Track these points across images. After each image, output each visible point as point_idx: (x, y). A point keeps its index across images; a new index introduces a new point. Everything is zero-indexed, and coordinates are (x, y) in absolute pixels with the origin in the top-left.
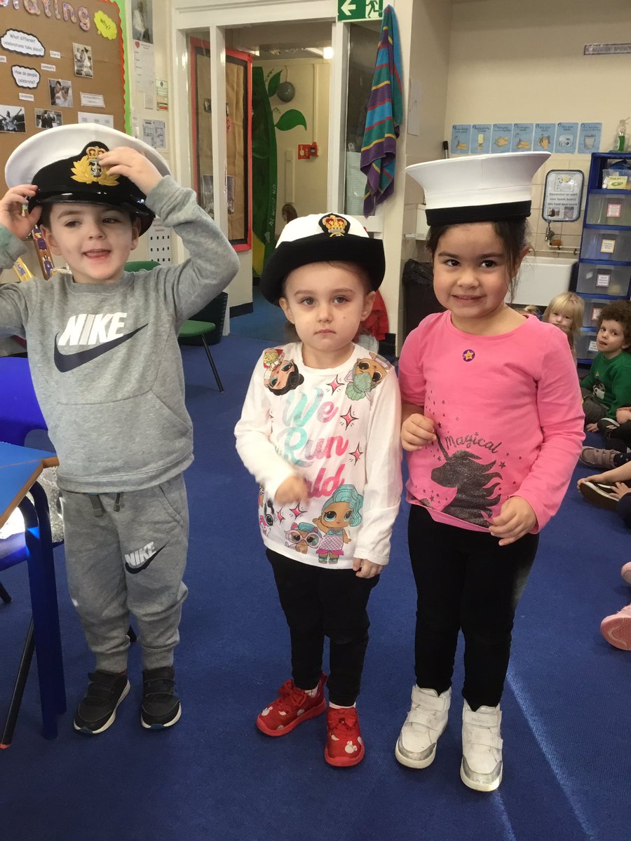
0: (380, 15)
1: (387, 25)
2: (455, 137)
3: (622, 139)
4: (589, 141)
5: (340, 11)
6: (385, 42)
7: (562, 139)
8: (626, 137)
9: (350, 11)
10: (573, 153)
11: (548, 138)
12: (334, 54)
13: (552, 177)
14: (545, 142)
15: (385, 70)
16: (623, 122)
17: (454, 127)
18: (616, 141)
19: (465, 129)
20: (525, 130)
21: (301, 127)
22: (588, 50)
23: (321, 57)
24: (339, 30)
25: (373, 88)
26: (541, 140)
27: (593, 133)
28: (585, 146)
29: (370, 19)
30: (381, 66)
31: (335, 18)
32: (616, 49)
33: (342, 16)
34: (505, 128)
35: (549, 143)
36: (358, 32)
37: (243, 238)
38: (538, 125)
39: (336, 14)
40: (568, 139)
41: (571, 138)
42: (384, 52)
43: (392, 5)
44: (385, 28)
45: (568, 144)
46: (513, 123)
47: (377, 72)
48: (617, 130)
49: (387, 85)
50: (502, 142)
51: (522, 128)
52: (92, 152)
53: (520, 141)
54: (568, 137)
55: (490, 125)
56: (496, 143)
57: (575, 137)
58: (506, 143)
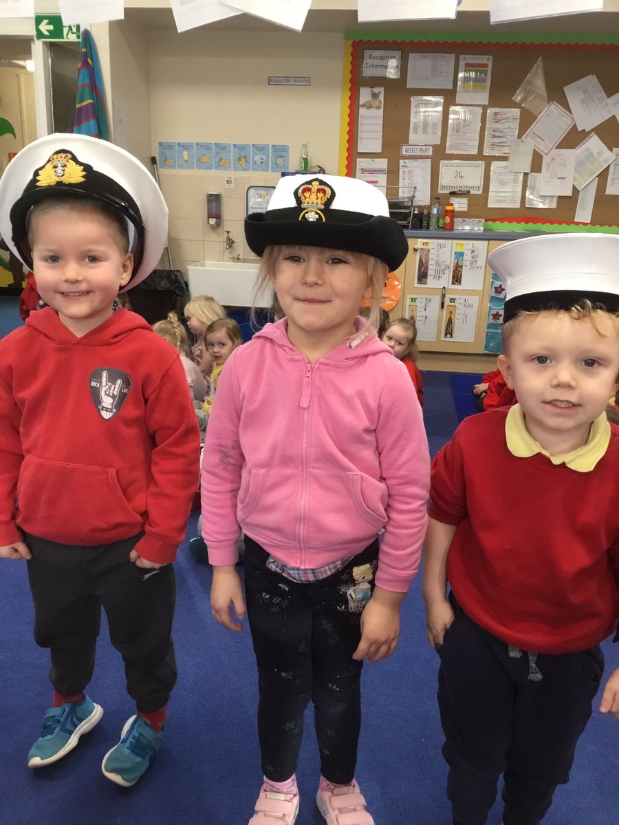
0: (78, 37)
1: (85, 47)
2: (162, 154)
3: (306, 160)
4: (280, 161)
5: (38, 31)
6: (85, 63)
7: (257, 158)
8: (309, 158)
9: (48, 31)
10: (266, 170)
11: (245, 157)
12: (36, 66)
13: (252, 191)
14: (243, 160)
15: (87, 89)
16: (305, 146)
17: (160, 144)
18: (301, 163)
19: (170, 146)
20: (224, 149)
21: (9, 136)
22: (271, 80)
23: (24, 68)
24: (38, 47)
25: (78, 106)
26: (239, 159)
27: (283, 154)
28: (277, 164)
29: (68, 40)
30: (83, 86)
31: (33, 36)
32: (294, 81)
33: (40, 35)
34: (207, 147)
35: (246, 161)
36: (57, 50)
38: (235, 145)
39: (33, 33)
40: (262, 159)
41: (264, 157)
42: (85, 72)
43: (89, 29)
44: (84, 50)
45: (262, 163)
46: (213, 142)
47: (79, 91)
48: (301, 152)
49: (91, 103)
50: (205, 160)
51: (222, 148)
53: (221, 159)
54: (262, 157)
55: (193, 143)
56: (200, 160)
57: (268, 157)
58: (209, 160)
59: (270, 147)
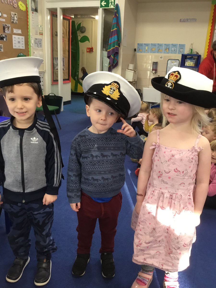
0: (114, 6)
1: (116, 10)
2: (138, 48)
3: (192, 50)
4: (181, 50)
5: (101, 5)
6: (116, 15)
7: (173, 49)
8: (193, 49)
9: (104, 5)
10: (176, 53)
11: (168, 49)
12: (99, 18)
13: (169, 61)
14: (167, 50)
15: (115, 25)
16: (192, 44)
17: (138, 44)
18: (190, 50)
19: (141, 45)
20: (161, 46)
21: (88, 41)
22: (181, 20)
23: (94, 18)
24: (100, 11)
25: (112, 31)
26: (166, 49)
27: (182, 47)
28: (180, 51)
29: (111, 8)
30: (114, 23)
31: (99, 7)
32: (190, 20)
33: (101, 6)
34: (155, 45)
35: (169, 50)
36: (107, 11)
37: (68, 78)
38: (165, 44)
39: (100, 6)
40: (175, 49)
41: (176, 49)
42: (115, 18)
43: (118, 3)
44: (116, 11)
45: (175, 51)
46: (157, 43)
47: (113, 25)
48: (190, 47)
49: (116, 30)
50: (153, 49)
51: (160, 45)
52: (113, 85)
53: (159, 49)
54: (175, 48)
55: (150, 44)
56: (152, 50)
57: (177, 49)
58: (155, 50)
59: (178, 45)
